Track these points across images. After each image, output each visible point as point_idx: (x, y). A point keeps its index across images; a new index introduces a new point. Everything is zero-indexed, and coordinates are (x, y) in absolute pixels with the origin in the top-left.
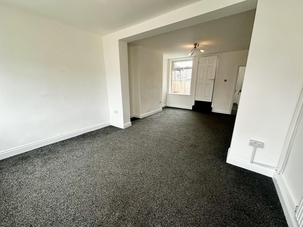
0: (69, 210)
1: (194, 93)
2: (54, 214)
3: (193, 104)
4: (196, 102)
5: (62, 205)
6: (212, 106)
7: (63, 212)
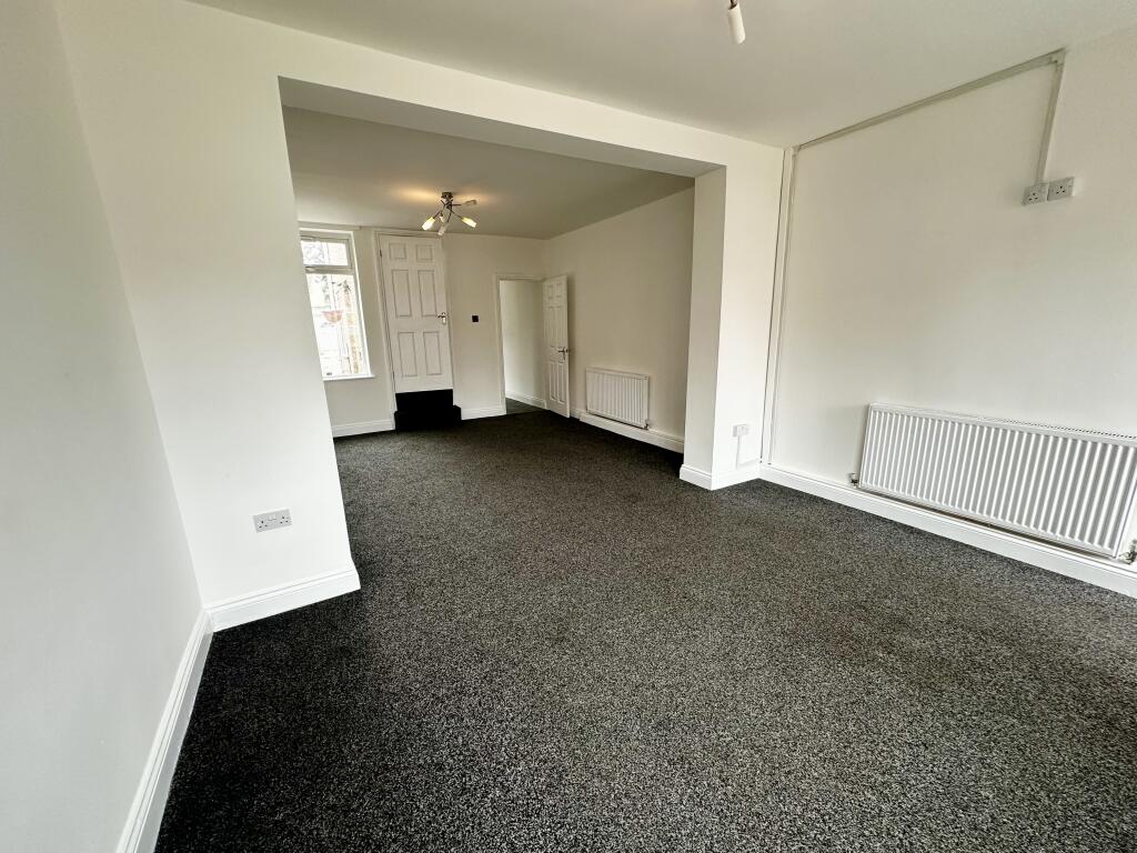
0: (898, 764)
1: (387, 367)
2: (929, 810)
3: (393, 407)
4: (401, 398)
5: (886, 792)
6: (456, 402)
7: (913, 782)
